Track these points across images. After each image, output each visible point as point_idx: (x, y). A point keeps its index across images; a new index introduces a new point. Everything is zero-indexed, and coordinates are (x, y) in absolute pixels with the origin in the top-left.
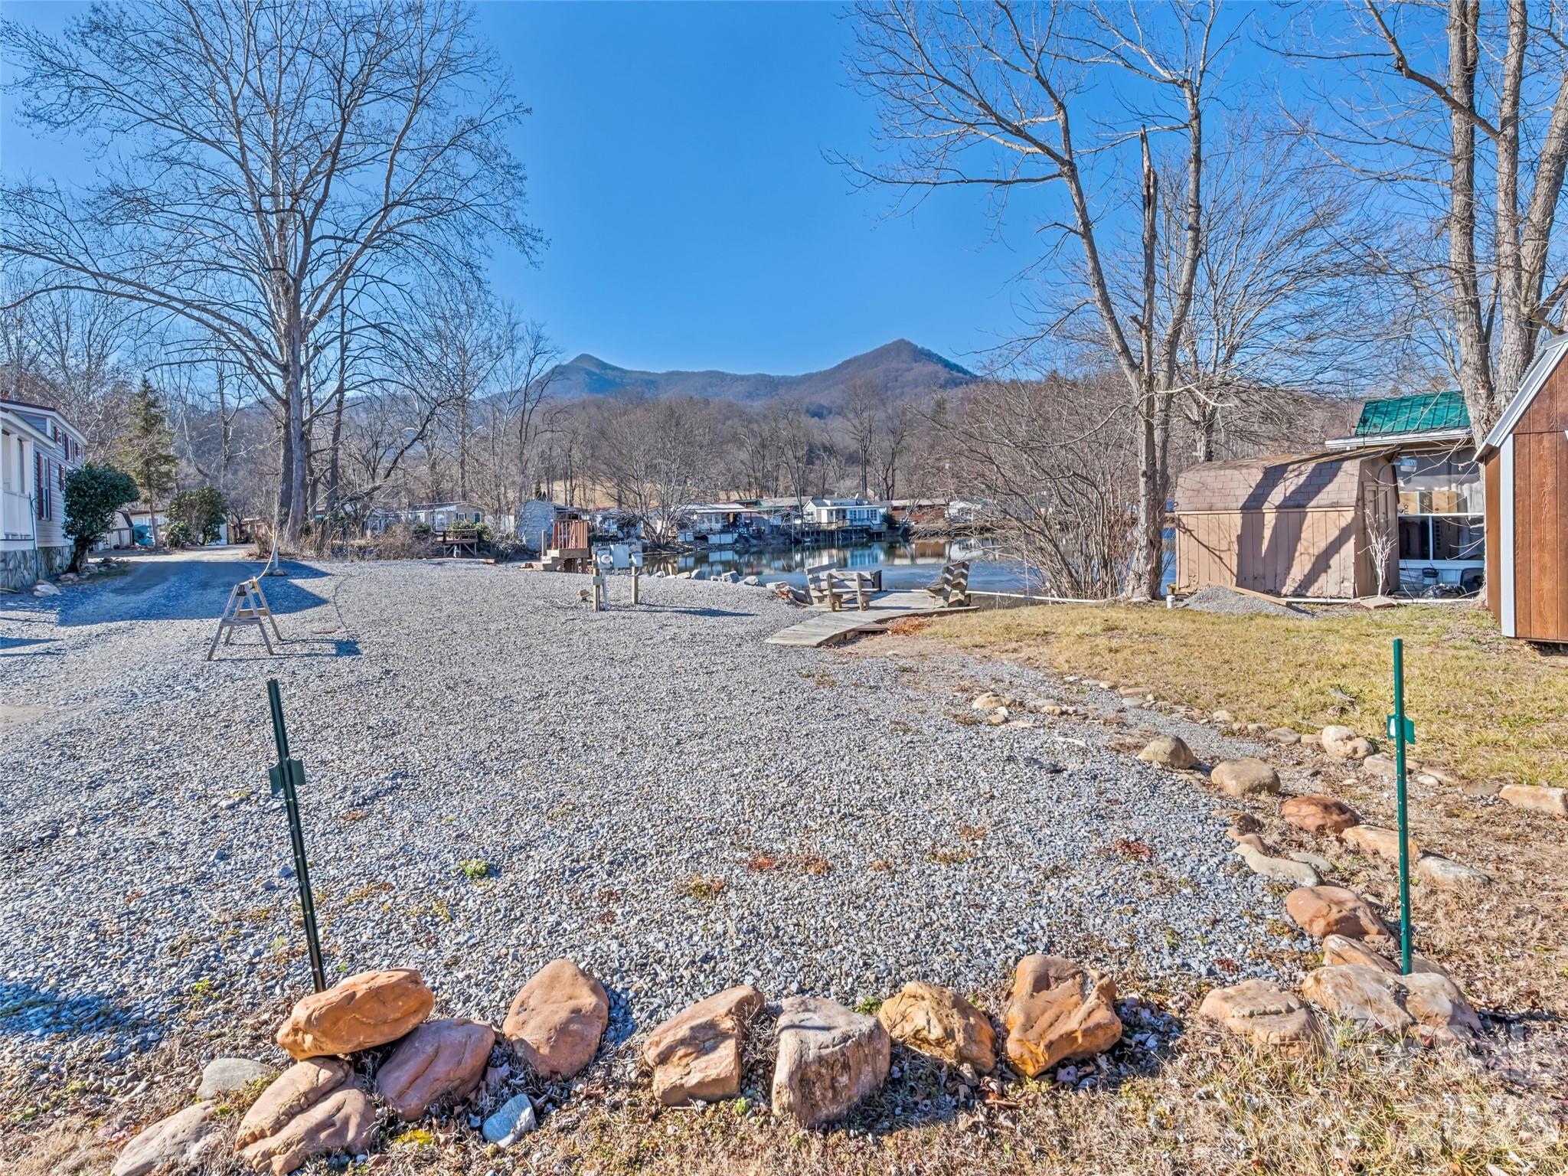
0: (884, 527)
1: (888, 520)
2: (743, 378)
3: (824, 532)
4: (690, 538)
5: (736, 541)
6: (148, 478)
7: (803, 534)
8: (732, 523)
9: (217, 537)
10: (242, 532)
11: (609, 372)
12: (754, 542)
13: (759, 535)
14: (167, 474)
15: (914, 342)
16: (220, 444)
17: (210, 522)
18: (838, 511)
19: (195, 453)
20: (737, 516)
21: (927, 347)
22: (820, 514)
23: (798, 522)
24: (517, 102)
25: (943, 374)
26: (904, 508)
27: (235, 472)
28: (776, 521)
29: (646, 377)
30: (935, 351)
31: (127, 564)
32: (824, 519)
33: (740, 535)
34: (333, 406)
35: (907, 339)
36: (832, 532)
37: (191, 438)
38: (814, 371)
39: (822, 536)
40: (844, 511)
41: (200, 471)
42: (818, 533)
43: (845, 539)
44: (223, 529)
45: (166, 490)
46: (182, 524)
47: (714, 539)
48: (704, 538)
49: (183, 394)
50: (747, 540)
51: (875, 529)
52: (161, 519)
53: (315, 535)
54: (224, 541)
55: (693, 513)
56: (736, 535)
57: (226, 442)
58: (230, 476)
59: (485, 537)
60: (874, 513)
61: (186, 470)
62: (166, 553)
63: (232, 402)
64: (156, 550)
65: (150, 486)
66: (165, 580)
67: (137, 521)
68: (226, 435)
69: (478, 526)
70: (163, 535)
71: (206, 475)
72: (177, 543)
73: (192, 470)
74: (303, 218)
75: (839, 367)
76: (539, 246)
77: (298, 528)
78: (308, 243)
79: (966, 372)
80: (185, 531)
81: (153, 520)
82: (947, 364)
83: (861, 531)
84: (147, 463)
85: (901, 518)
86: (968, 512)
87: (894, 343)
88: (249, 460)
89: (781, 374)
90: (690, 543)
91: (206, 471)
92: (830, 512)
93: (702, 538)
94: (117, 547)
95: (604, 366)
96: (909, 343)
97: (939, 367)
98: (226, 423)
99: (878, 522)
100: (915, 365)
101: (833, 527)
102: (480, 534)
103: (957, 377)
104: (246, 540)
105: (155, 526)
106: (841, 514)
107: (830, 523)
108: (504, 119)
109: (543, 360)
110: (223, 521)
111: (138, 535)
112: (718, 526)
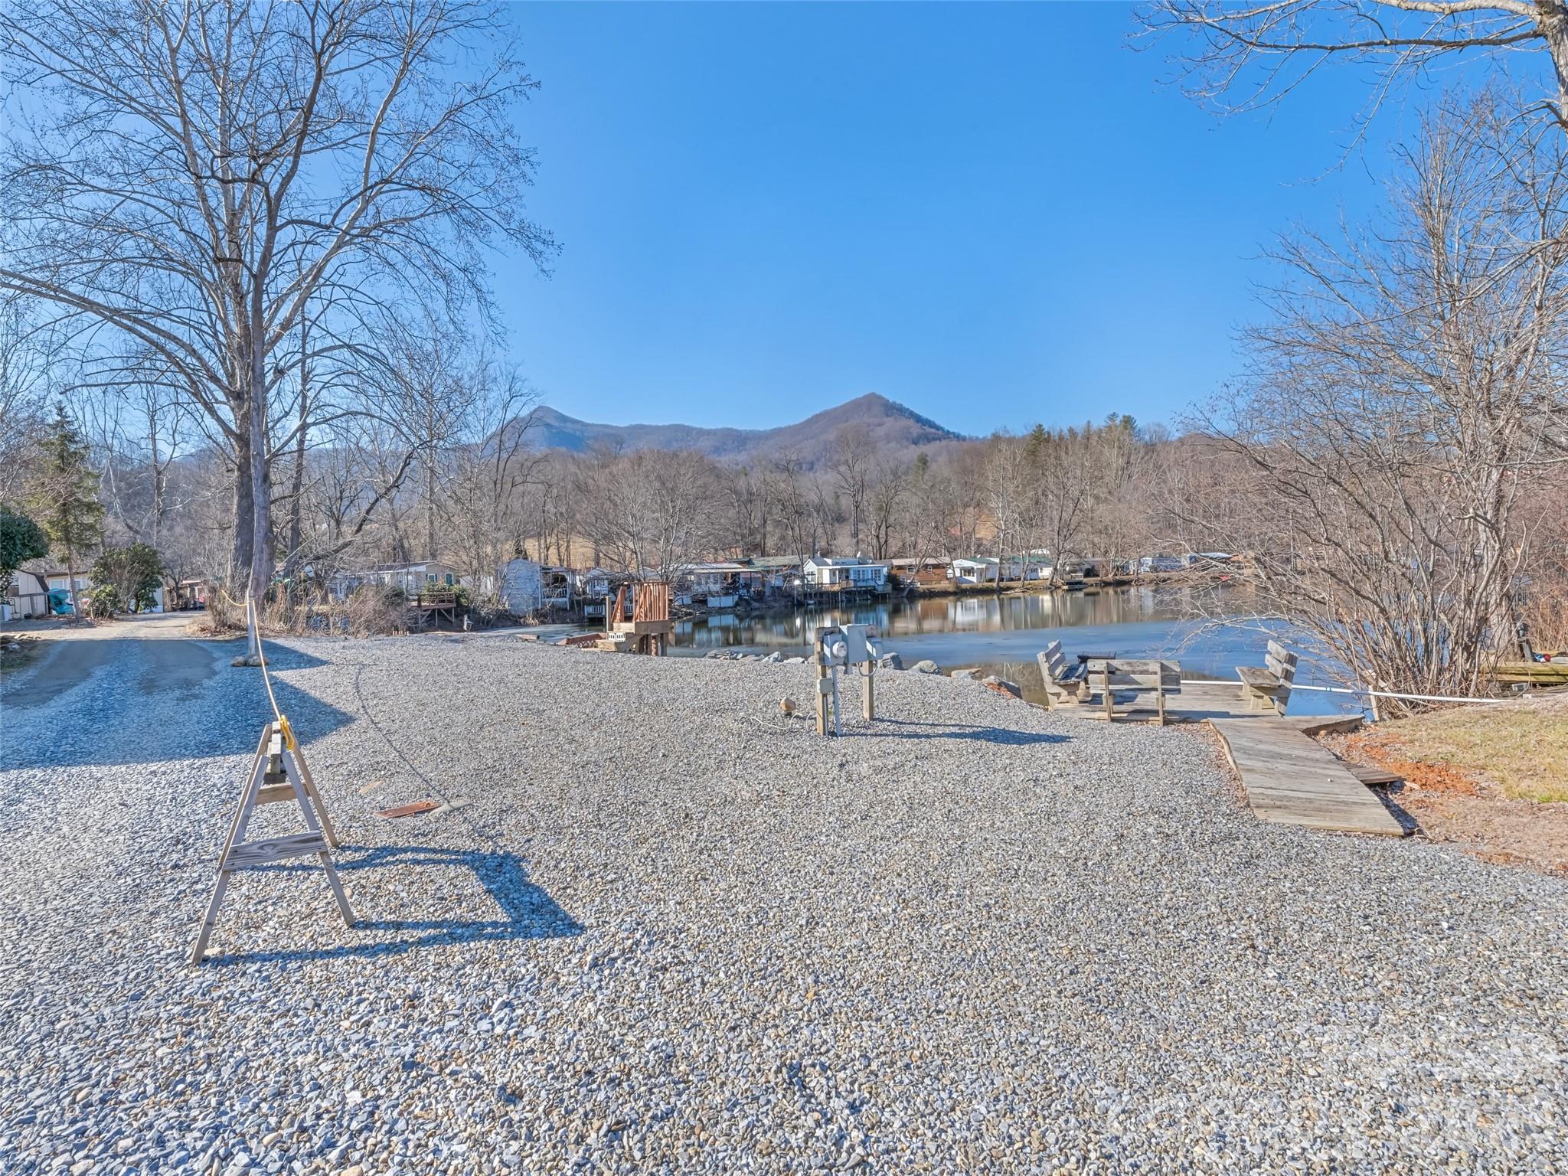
0: (889, 588)
1: (892, 579)
2: (709, 432)
3: (827, 593)
4: (687, 600)
5: (737, 604)
6: (66, 530)
7: (805, 595)
8: (732, 584)
9: (151, 603)
10: (180, 596)
11: (569, 425)
12: (755, 604)
13: (760, 596)
14: (92, 527)
15: (886, 396)
16: (152, 496)
17: (144, 585)
18: (841, 571)
19: (123, 506)
20: (735, 575)
21: (898, 402)
22: (821, 574)
23: (797, 582)
24: (524, 72)
25: (916, 430)
26: (910, 567)
27: (170, 529)
28: (775, 581)
29: (608, 431)
30: (906, 405)
31: (32, 644)
32: (826, 579)
33: (740, 596)
34: (294, 445)
35: (879, 392)
36: (835, 594)
37: (119, 489)
38: (783, 425)
39: (825, 598)
40: (847, 570)
41: (130, 528)
42: (822, 594)
43: (849, 601)
44: (158, 594)
45: (89, 546)
46: (109, 588)
47: (713, 602)
48: (704, 602)
49: (109, 441)
50: (748, 603)
51: (880, 589)
52: (84, 582)
53: (282, 603)
54: (160, 607)
55: (691, 573)
56: (736, 598)
57: (160, 495)
58: (165, 532)
59: (463, 600)
60: (878, 572)
61: (114, 525)
62: (90, 625)
63: (165, 450)
64: (76, 622)
65: (68, 540)
66: (87, 675)
67: (53, 584)
68: (159, 487)
69: (456, 588)
70: (85, 602)
71: (137, 532)
72: (104, 612)
73: (120, 527)
74: (267, 194)
75: (809, 422)
76: (549, 251)
77: (262, 592)
78: (273, 229)
79: (938, 428)
80: (114, 596)
81: (73, 583)
82: (918, 419)
83: (866, 592)
84: (65, 510)
85: (907, 578)
86: (969, 571)
87: (865, 397)
88: (187, 515)
89: (749, 428)
90: (688, 606)
91: (135, 527)
92: (833, 572)
93: (701, 601)
94: (28, 617)
95: (564, 419)
96: (880, 398)
97: (911, 422)
98: (159, 473)
99: (881, 582)
100: (886, 419)
101: (836, 588)
102: (458, 597)
103: (928, 432)
104: (187, 606)
105: (76, 591)
106: (845, 573)
107: (833, 583)
108: (510, 93)
109: (519, 405)
110: (159, 585)
111: (55, 601)
112: (715, 588)
